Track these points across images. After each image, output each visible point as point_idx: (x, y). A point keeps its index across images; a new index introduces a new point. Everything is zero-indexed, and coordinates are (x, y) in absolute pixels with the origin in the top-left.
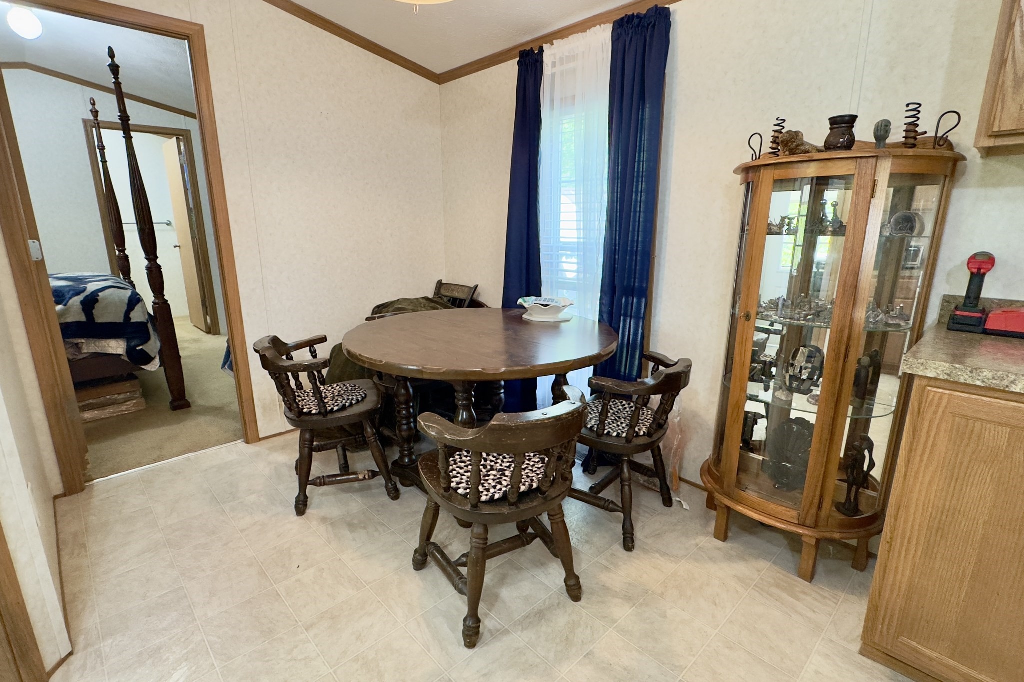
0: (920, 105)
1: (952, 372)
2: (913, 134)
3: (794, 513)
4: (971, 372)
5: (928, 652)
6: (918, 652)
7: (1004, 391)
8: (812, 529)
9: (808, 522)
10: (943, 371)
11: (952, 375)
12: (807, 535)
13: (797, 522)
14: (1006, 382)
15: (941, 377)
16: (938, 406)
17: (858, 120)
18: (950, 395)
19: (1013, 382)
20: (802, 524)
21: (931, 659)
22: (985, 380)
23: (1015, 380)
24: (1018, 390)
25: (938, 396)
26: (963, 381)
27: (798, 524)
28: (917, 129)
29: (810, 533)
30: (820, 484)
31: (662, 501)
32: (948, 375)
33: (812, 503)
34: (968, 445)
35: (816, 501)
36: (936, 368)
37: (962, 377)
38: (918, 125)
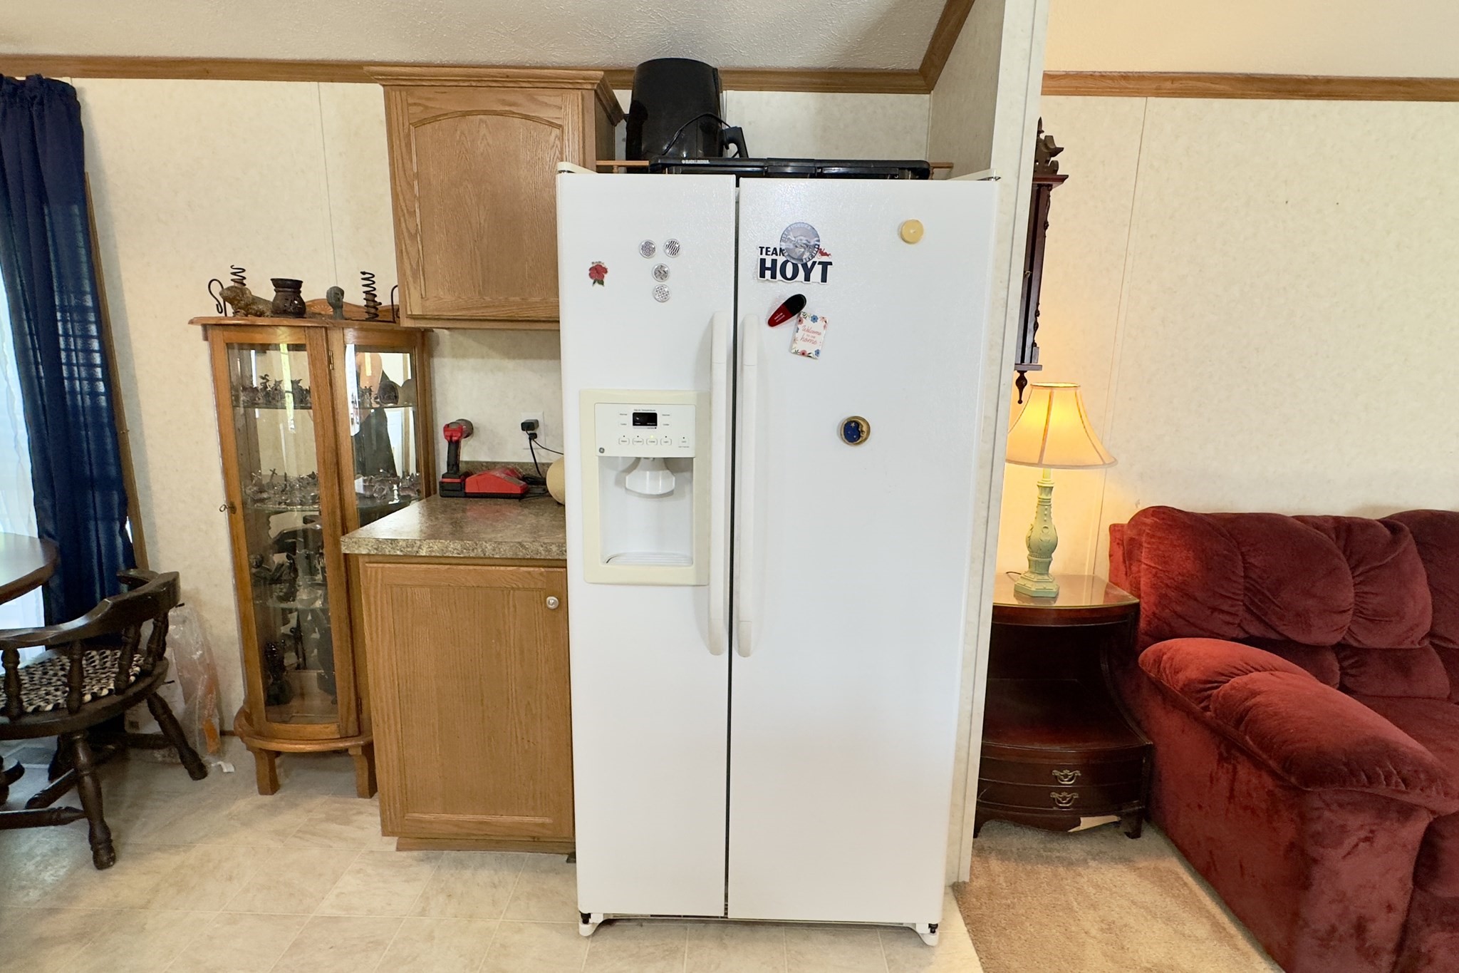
0: (374, 276)
1: (378, 547)
2: (372, 304)
3: (333, 727)
4: (391, 544)
5: (427, 817)
6: (421, 821)
7: (416, 556)
8: (356, 738)
9: (351, 732)
10: (372, 546)
11: (379, 549)
12: (351, 747)
13: (339, 737)
14: (415, 549)
15: (372, 553)
16: (376, 581)
17: (303, 284)
18: (383, 567)
19: (420, 547)
20: (344, 737)
21: (431, 822)
22: (402, 549)
23: (420, 545)
24: (424, 554)
25: (374, 570)
26: (388, 553)
27: (341, 738)
28: (376, 299)
29: (353, 743)
30: (352, 684)
31: (189, 776)
32: (376, 549)
33: (349, 708)
34: (407, 611)
35: (353, 704)
36: (367, 545)
37: (387, 550)
38: (375, 296)
